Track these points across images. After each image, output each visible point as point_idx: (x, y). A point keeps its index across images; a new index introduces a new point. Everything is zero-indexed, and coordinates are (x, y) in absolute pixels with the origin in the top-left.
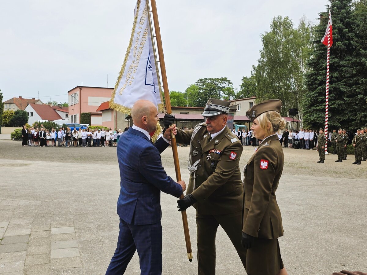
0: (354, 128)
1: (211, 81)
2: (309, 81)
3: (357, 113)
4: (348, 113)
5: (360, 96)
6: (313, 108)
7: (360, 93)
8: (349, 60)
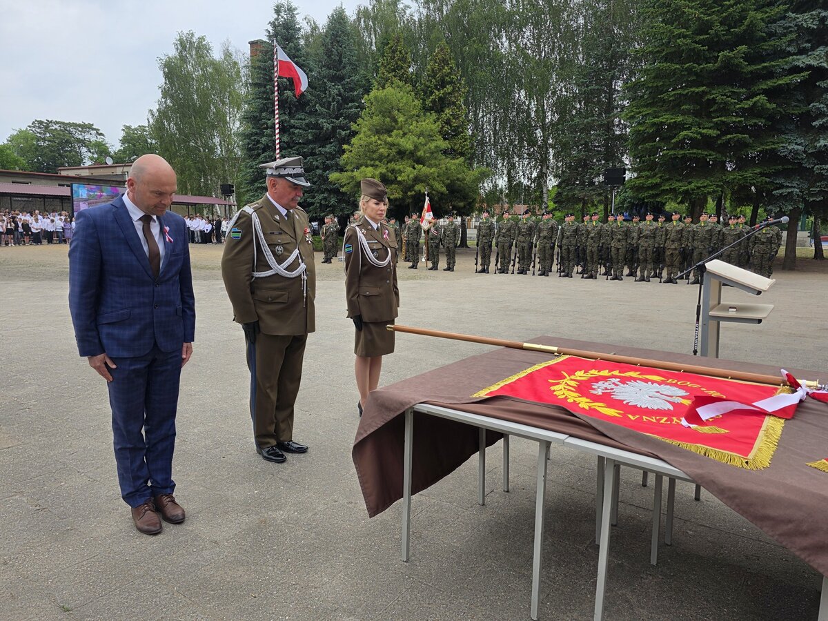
1: (60, 126)
2: (249, 144)
5: (319, 172)
6: (257, 185)
7: (317, 167)
8: (301, 119)
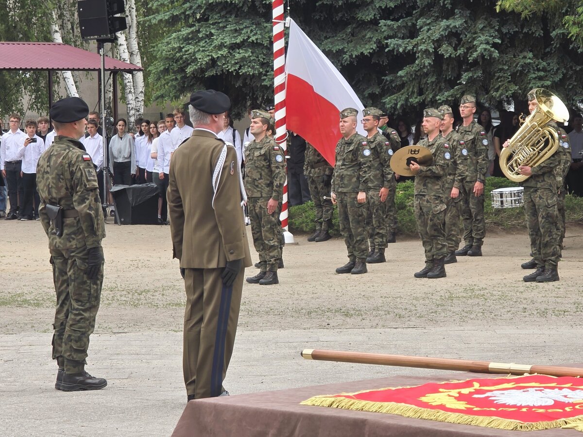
0: (407, 100)
3: (420, 22)
4: (375, 22)
